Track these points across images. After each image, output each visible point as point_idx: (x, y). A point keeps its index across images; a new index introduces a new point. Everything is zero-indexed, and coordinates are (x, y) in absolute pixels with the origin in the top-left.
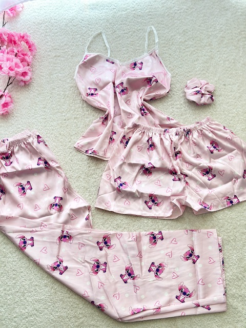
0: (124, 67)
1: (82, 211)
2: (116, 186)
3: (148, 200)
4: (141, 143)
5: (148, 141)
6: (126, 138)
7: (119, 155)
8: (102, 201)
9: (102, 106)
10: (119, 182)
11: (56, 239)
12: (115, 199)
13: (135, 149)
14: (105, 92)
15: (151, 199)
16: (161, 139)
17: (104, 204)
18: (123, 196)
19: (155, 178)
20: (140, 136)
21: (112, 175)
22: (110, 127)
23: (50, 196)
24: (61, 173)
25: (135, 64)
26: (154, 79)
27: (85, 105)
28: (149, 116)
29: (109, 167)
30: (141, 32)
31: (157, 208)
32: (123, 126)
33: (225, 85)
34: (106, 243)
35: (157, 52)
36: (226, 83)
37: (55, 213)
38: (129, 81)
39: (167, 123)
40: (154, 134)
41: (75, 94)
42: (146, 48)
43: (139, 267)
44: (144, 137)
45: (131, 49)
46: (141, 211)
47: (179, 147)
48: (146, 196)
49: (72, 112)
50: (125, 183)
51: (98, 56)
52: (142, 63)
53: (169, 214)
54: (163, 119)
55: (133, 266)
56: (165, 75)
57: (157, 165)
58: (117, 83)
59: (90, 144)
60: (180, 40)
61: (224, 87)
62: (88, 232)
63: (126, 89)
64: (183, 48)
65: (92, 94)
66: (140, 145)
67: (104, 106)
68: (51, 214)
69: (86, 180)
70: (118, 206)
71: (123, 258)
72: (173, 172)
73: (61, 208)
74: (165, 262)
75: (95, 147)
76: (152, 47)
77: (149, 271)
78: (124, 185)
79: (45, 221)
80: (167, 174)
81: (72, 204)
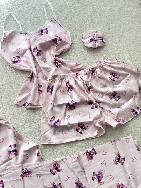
0: (35, 35)
1: (33, 150)
2: (53, 124)
3: (78, 128)
4: (62, 88)
5: (66, 85)
6: (50, 87)
7: (48, 101)
8: (45, 138)
9: (26, 68)
10: (54, 121)
11: (19, 177)
12: (55, 134)
13: (59, 93)
14: (26, 57)
15: (80, 126)
16: (76, 81)
17: (47, 140)
18: (59, 130)
19: (78, 111)
20: (60, 83)
21: (47, 117)
22: (36, 82)
23: (6, 145)
24: (10, 126)
25: (42, 31)
26: (58, 39)
27: (14, 70)
28: (63, 66)
29: (43, 112)
30: (39, 6)
31: (86, 131)
32: (46, 79)
33: (109, 29)
34: (56, 169)
35: (55, 18)
36: (110, 28)
37: (14, 157)
38: (41, 45)
39: (77, 68)
40: (69, 78)
41: (4, 65)
42: (46, 17)
43: (85, 179)
44: (63, 83)
45: (36, 21)
46: (75, 137)
47: (90, 84)
48: (76, 125)
49: (5, 78)
50: (58, 121)
51: (13, 32)
52: (46, 29)
53: (96, 134)
54: (73, 66)
55: (80, 180)
56: (66, 33)
57: (78, 101)
58: (33, 48)
59: (25, 99)
60: (69, 5)
61: (109, 31)
62: (41, 165)
63: (40, 51)
64: (73, 10)
65: (17, 61)
66: (62, 89)
67: (28, 68)
68: (11, 159)
69: (30, 125)
70: (58, 138)
71: (72, 176)
72: (90, 103)
73: (16, 152)
74: (102, 169)
75: (30, 100)
76: (50, 15)
77: (93, 179)
78: (58, 122)
79: (7, 165)
80: (86, 105)
81: (24, 147)
